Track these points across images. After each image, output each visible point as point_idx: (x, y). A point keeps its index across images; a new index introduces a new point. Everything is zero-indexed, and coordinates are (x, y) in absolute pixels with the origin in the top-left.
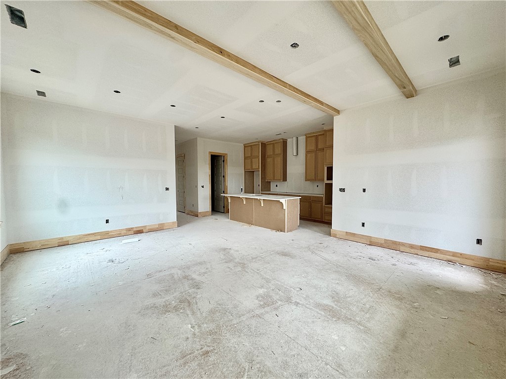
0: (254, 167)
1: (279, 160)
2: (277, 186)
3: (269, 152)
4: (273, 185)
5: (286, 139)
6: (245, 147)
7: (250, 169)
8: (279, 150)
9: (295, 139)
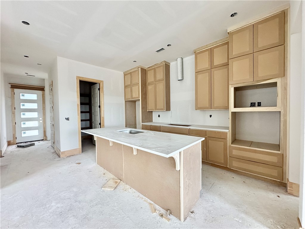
0: (134, 96)
1: (161, 87)
2: (159, 116)
3: (150, 78)
4: (155, 116)
5: (168, 63)
6: (125, 75)
7: (130, 99)
8: (161, 75)
9: (179, 60)
